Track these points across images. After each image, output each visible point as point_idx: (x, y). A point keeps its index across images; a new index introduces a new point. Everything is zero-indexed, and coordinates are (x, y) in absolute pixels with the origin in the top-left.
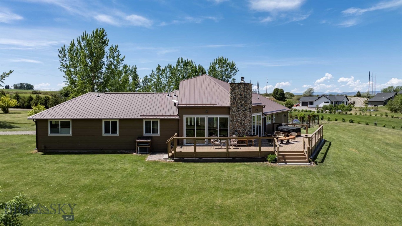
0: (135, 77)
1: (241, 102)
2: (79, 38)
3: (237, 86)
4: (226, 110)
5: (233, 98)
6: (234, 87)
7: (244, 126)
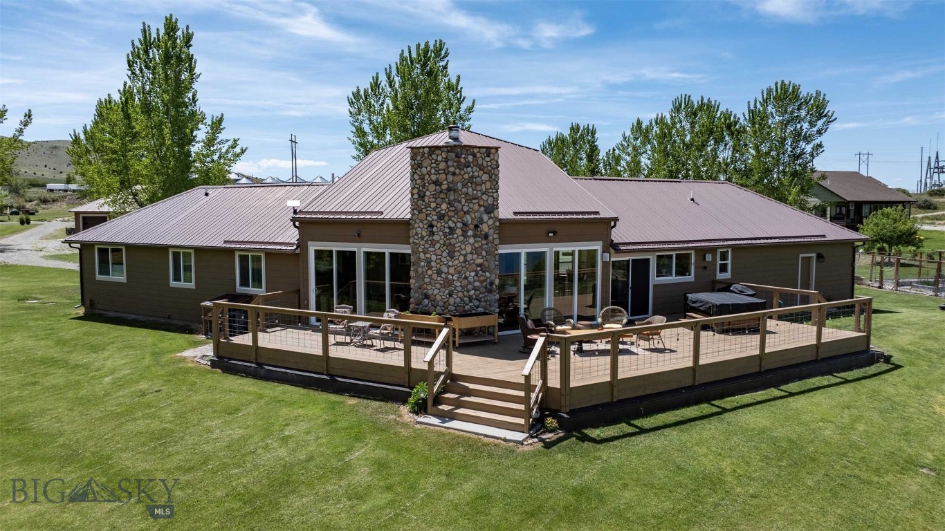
0: (594, 150)
1: (439, 205)
2: (390, 68)
3: (426, 155)
4: (396, 229)
5: (418, 193)
6: (419, 158)
7: (448, 283)
